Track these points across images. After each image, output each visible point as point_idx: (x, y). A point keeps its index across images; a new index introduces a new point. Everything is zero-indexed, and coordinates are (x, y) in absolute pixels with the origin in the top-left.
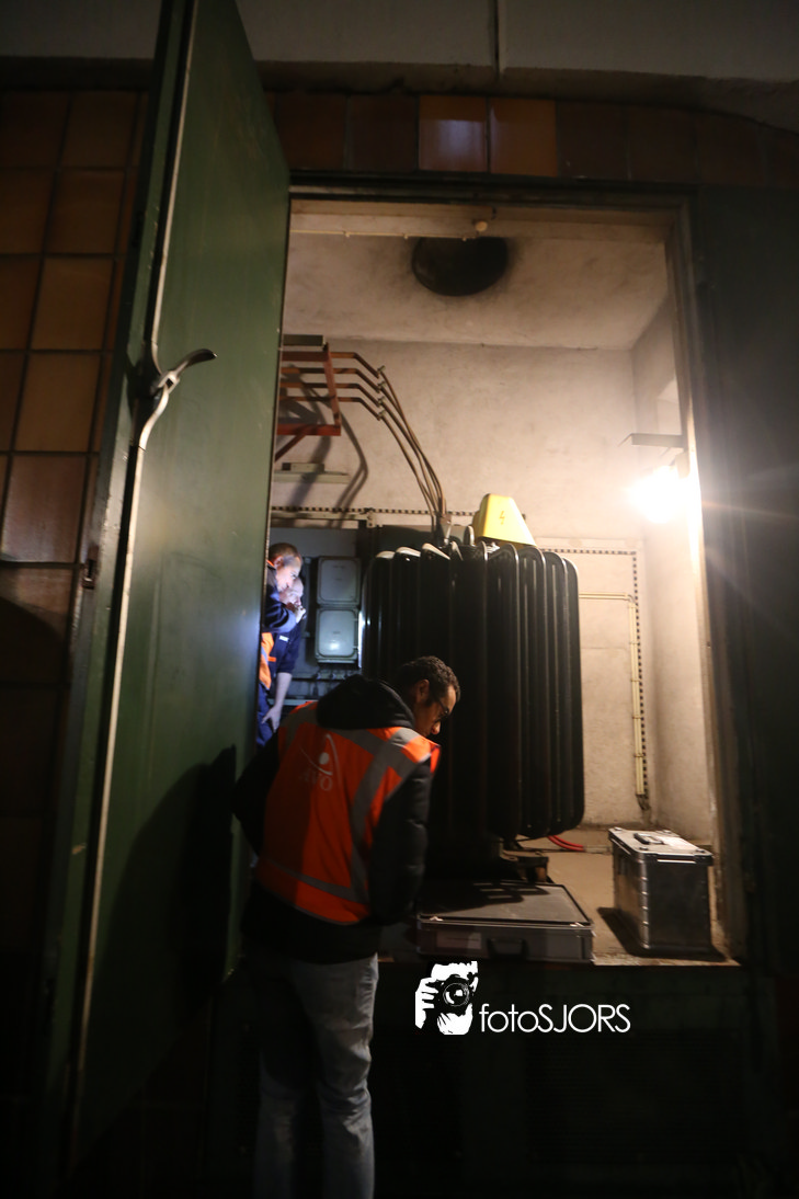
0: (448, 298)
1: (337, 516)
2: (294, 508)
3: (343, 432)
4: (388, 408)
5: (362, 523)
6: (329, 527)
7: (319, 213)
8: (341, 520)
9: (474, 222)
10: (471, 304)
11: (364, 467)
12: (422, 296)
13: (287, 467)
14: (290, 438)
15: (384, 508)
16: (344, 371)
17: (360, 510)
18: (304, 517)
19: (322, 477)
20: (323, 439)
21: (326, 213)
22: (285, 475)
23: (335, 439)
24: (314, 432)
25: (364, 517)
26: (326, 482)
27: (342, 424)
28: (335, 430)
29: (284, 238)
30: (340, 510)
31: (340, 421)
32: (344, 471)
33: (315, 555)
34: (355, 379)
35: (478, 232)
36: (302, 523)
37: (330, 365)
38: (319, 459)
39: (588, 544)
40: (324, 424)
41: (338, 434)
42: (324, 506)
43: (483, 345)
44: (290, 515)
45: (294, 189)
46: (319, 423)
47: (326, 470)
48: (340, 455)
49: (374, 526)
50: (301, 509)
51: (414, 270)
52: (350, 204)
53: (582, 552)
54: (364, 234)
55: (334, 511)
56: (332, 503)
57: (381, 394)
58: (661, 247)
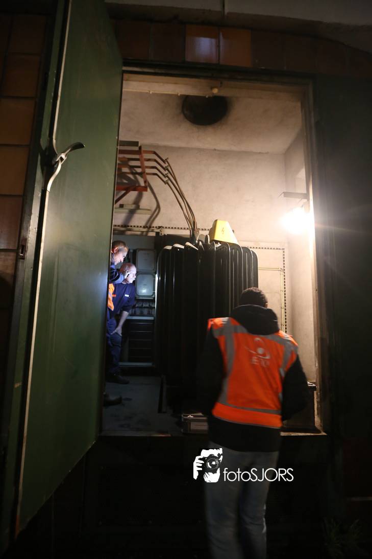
0: (199, 126)
1: (145, 230)
2: (125, 226)
3: (149, 189)
4: (170, 179)
5: (157, 233)
6: (142, 235)
7: (136, 81)
8: (147, 232)
9: (212, 88)
10: (210, 129)
11: (158, 207)
12: (187, 125)
13: (121, 206)
14: (124, 192)
15: (168, 226)
16: (149, 160)
17: (156, 227)
18: (130, 230)
19: (138, 211)
20: (139, 193)
21: (140, 81)
22: (121, 210)
23: (145, 193)
24: (134, 190)
25: (158, 231)
26: (140, 214)
27: (148, 186)
28: (145, 189)
29: (119, 93)
30: (147, 227)
31: (147, 184)
32: (149, 208)
33: (135, 248)
34: (154, 164)
35: (213, 93)
36: (129, 233)
37: (142, 157)
38: (137, 202)
39: (262, 245)
40: (140, 186)
41: (146, 191)
42: (139, 225)
43: (215, 150)
44: (123, 229)
45: (125, 68)
46: (137, 185)
47: (140, 208)
48: (147, 201)
49: (163, 235)
50: (128, 226)
51: (183, 112)
52: (152, 77)
53: (260, 248)
54: (159, 92)
55: (144, 227)
56: (143, 223)
57: (167, 172)
58: (299, 104)
